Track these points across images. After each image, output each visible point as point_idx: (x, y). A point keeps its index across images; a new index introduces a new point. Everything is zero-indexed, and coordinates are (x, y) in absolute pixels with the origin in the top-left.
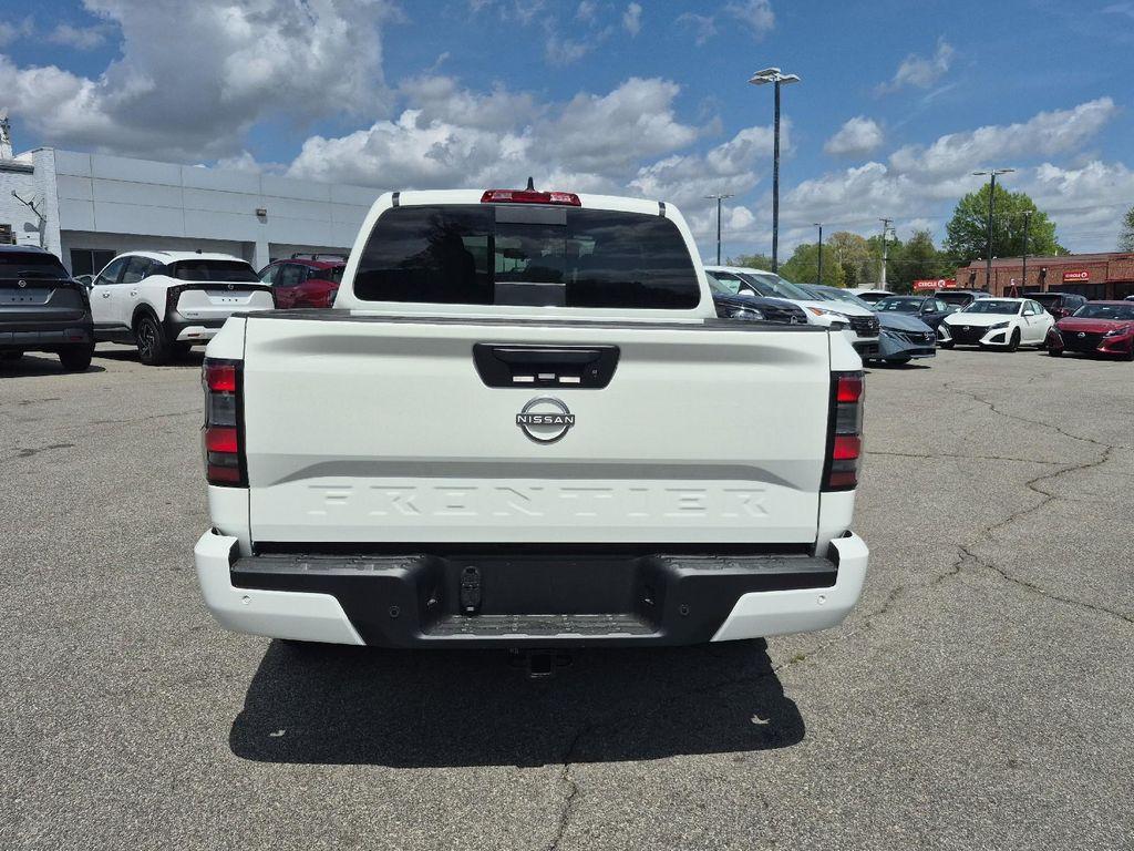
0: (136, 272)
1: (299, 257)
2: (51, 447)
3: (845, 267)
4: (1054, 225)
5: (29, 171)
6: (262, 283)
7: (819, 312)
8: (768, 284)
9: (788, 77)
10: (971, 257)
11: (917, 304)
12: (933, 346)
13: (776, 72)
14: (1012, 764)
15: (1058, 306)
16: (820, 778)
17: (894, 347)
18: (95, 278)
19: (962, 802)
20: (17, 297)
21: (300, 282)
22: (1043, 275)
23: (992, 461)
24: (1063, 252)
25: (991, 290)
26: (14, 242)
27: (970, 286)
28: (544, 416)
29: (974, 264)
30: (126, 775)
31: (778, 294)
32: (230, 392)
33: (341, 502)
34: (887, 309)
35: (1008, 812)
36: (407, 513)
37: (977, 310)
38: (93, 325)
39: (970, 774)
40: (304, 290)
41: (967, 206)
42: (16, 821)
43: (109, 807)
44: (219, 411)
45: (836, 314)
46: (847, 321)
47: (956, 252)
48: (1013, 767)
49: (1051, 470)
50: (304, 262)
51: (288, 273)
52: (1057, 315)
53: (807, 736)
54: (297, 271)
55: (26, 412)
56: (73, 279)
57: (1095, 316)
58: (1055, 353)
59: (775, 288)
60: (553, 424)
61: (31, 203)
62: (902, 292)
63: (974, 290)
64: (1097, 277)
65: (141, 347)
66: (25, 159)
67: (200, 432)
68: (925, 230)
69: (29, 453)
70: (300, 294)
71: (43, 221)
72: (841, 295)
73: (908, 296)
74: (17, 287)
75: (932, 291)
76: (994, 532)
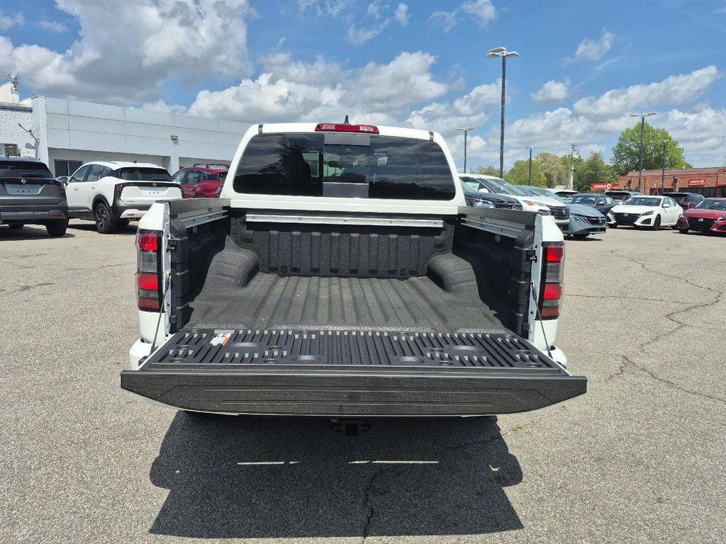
0: (95, 175)
1: (198, 166)
2: (41, 285)
3: (546, 175)
4: (683, 149)
5: (30, 110)
6: (174, 182)
7: (530, 204)
8: (497, 185)
9: (511, 53)
10: (628, 170)
11: (594, 199)
12: (604, 226)
13: (503, 50)
14: (659, 500)
15: (686, 201)
16: (533, 507)
17: (579, 226)
18: (69, 178)
19: (627, 525)
20: (20, 190)
21: (199, 181)
22: (675, 181)
23: (643, 301)
24: (689, 166)
25: (642, 190)
26: (19, 155)
27: (627, 188)
29: (630, 174)
30: (83, 496)
31: (504, 192)
32: (154, 251)
34: (573, 202)
35: (657, 532)
37: (633, 203)
38: (67, 208)
39: (632, 506)
40: (200, 187)
41: (626, 136)
42: (13, 525)
43: (72, 517)
44: (147, 263)
45: (542, 205)
46: (548, 209)
47: (619, 166)
48: (659, 502)
49: (683, 307)
50: (201, 169)
51: (191, 176)
52: (685, 207)
53: (524, 478)
54: (197, 175)
55: (25, 262)
56: (56, 179)
57: (711, 208)
58: (684, 231)
59: (502, 188)
61: (30, 131)
62: (584, 191)
63: (631, 190)
64: (711, 183)
65: (98, 222)
66: (27, 103)
67: (134, 276)
68: (598, 152)
69: (26, 288)
70: (198, 189)
71: (37, 142)
72: (544, 193)
73: (587, 194)
74: (21, 183)
75: (602, 191)
76: (645, 348)
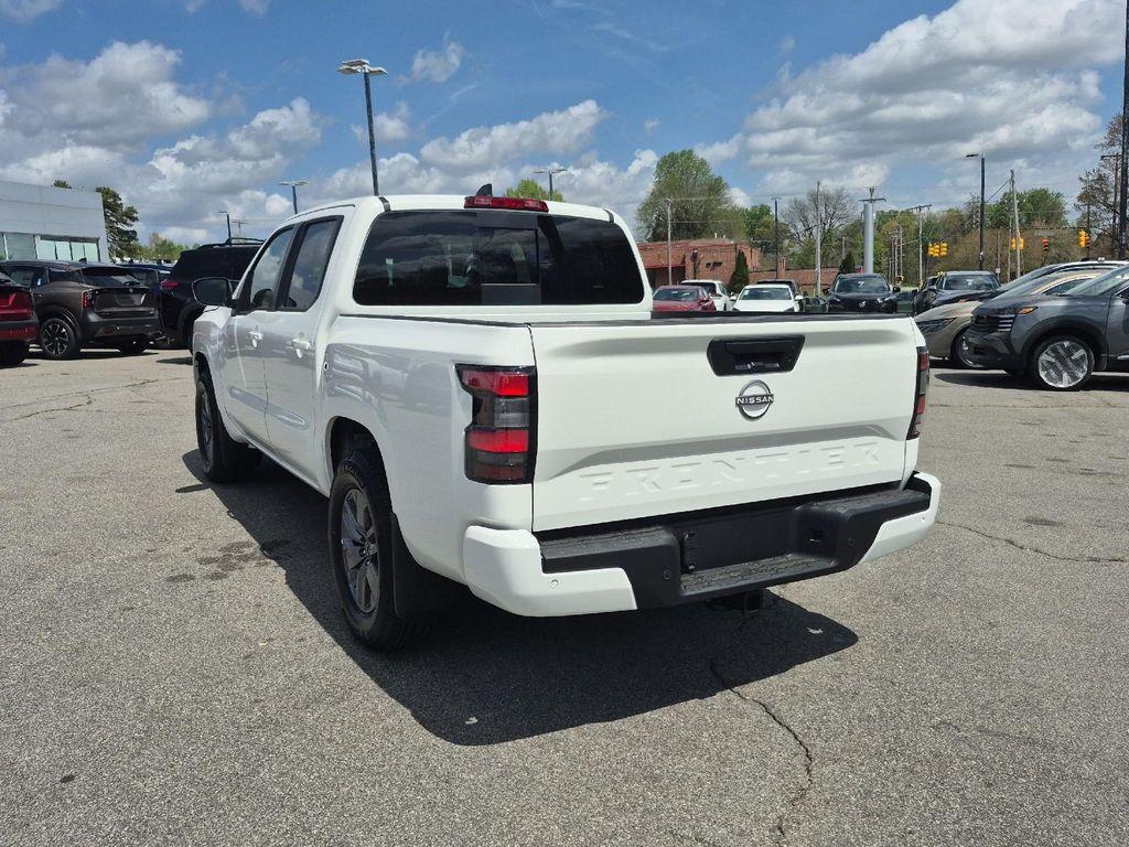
9: (376, 69)
28: (755, 397)
33: (603, 487)
36: (652, 491)
60: (762, 403)
